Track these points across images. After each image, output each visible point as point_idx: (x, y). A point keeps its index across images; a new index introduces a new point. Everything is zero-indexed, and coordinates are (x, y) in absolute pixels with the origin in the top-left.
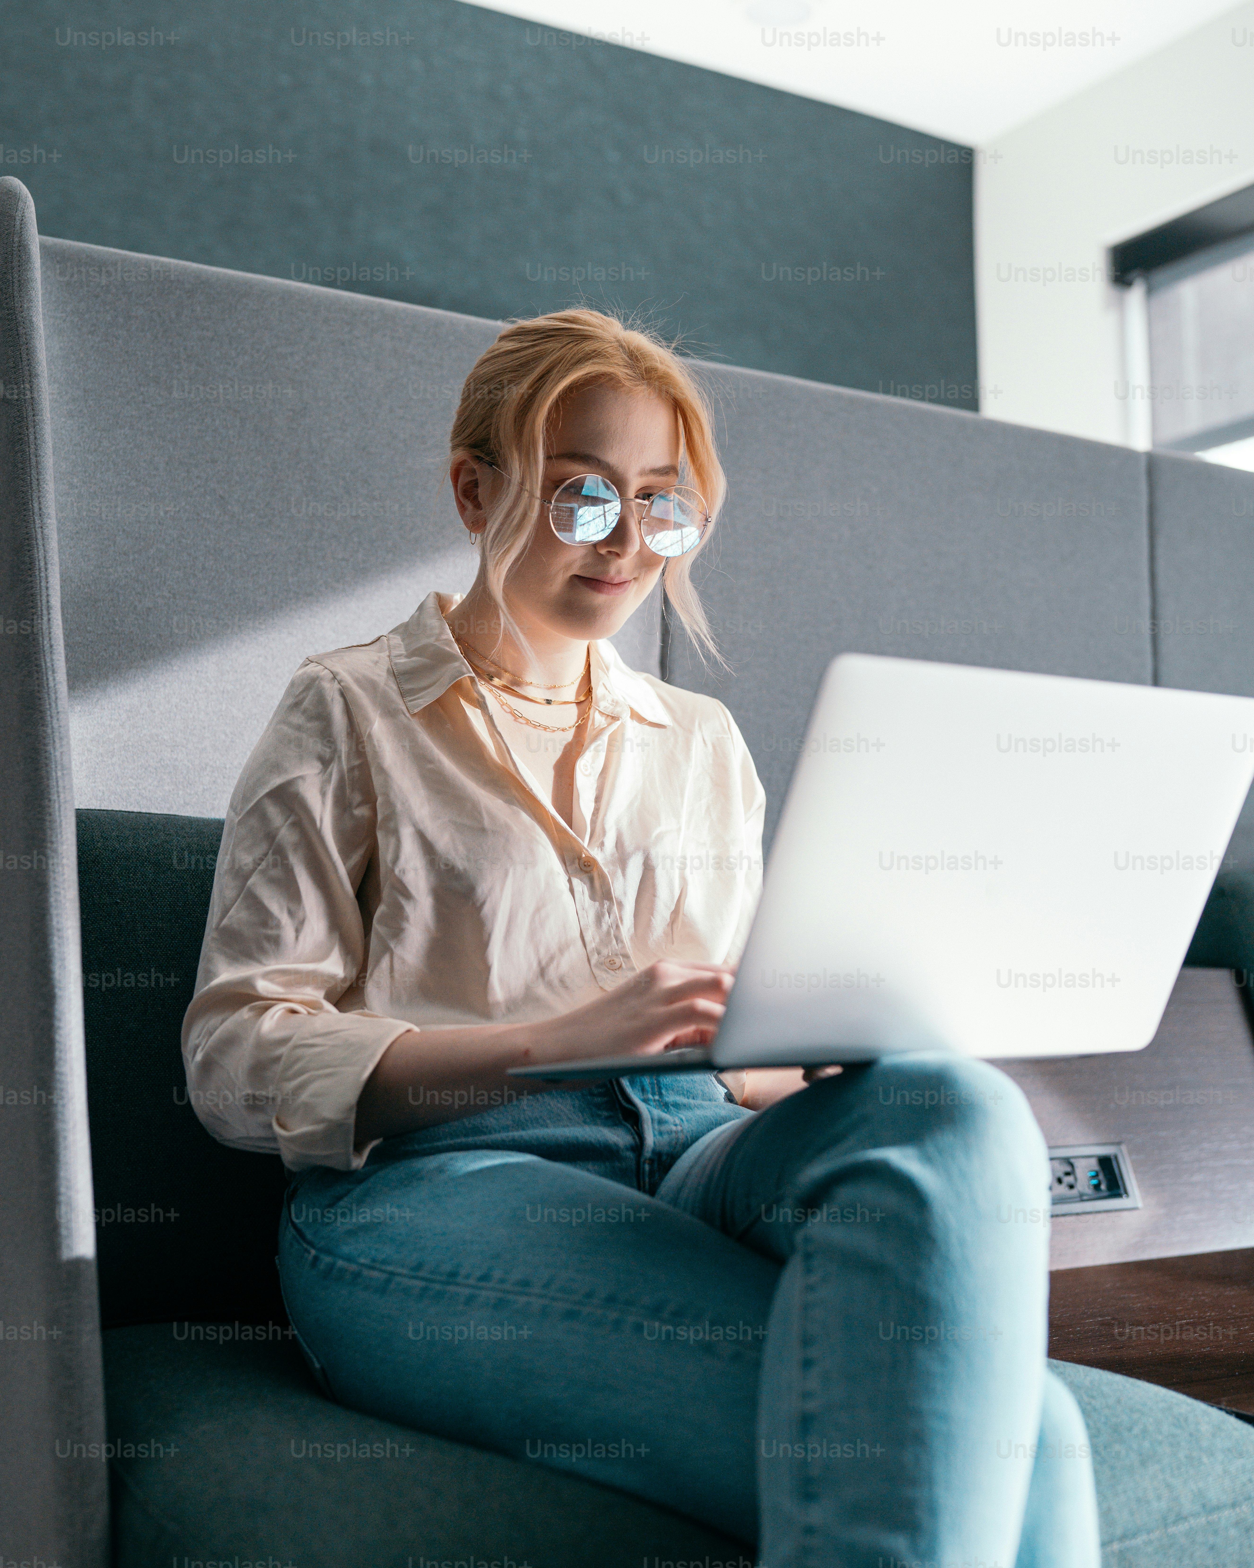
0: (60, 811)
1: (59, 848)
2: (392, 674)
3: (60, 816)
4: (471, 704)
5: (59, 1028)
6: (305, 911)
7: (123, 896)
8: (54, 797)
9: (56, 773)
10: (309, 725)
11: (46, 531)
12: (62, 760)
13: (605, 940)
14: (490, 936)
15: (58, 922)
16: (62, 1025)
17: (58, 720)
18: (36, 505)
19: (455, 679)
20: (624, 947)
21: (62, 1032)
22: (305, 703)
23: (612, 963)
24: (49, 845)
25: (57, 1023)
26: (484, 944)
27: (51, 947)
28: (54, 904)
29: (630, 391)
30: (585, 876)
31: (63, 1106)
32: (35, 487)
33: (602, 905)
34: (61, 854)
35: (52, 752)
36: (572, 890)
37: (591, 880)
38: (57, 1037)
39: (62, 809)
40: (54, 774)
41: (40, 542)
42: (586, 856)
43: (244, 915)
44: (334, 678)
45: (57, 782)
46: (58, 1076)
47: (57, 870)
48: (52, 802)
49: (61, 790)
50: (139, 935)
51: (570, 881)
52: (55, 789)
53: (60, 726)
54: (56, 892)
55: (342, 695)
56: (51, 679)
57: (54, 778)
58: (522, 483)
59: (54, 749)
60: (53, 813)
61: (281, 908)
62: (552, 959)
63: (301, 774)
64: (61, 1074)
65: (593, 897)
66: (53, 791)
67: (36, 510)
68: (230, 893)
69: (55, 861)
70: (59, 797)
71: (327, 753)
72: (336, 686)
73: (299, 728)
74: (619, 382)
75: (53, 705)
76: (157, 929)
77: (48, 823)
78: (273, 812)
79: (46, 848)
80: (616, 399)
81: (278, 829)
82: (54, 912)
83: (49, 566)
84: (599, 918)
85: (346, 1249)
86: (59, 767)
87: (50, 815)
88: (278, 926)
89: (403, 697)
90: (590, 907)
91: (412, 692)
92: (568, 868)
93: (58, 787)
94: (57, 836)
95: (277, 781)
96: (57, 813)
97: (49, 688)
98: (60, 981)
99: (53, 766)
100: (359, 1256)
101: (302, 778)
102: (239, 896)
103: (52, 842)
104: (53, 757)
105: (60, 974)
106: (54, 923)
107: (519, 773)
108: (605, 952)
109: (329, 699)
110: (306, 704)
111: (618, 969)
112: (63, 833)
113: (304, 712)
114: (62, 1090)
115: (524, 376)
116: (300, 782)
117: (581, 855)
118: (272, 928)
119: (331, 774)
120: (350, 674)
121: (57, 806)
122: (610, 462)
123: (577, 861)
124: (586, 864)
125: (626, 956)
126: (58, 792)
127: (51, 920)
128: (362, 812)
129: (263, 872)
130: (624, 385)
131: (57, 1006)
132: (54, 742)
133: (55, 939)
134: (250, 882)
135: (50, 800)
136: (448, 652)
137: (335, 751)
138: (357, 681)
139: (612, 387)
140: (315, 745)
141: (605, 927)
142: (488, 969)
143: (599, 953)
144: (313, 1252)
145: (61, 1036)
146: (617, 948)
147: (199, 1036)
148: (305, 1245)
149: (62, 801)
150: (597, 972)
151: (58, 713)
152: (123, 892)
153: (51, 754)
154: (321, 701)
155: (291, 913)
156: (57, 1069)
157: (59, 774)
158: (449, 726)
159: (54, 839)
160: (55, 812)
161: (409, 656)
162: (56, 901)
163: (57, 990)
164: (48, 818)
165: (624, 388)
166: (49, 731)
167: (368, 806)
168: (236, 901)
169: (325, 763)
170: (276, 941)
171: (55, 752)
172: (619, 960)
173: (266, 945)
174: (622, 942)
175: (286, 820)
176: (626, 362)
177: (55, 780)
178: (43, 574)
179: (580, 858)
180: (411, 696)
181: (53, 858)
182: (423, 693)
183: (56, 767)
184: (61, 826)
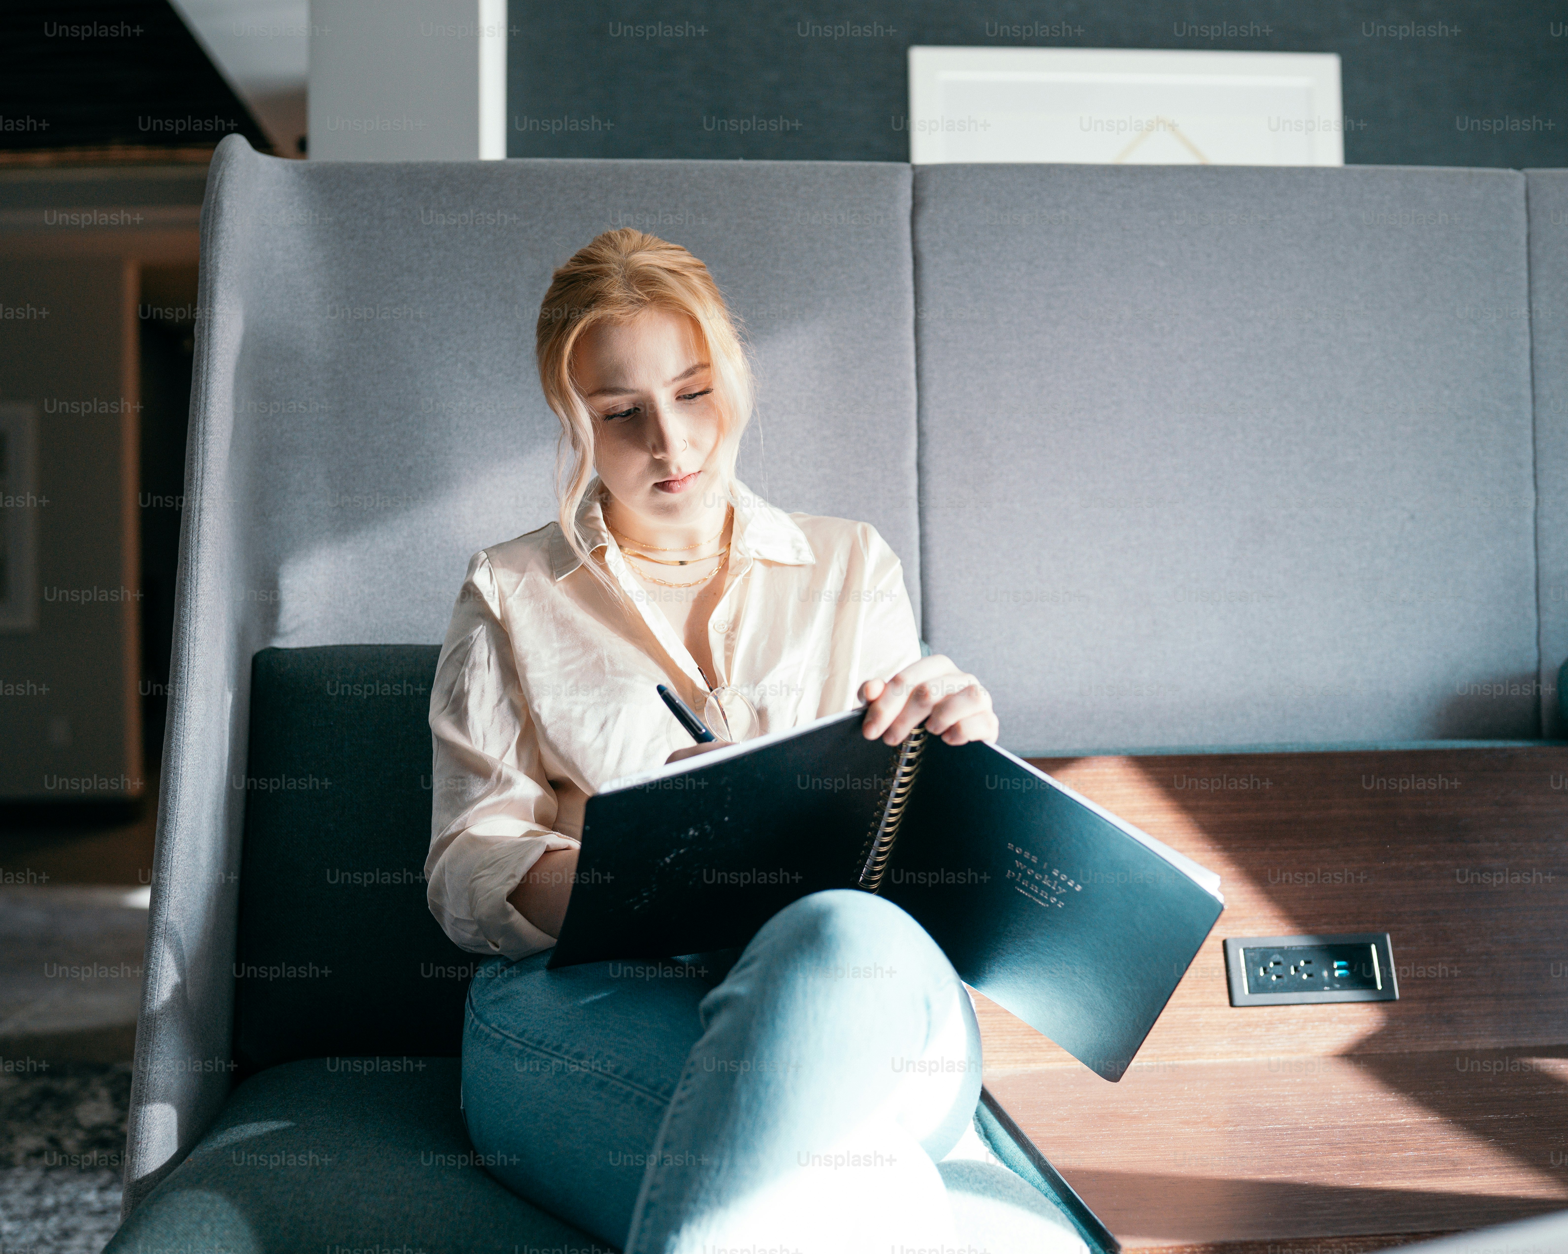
11: (206, 446)
18: (201, 425)
32: (202, 410)
41: (200, 457)
56: (194, 568)
67: (201, 429)
75: (194, 590)
83: (205, 475)
97: (192, 576)
144: (473, 1016)
157: (192, 645)
166: (188, 611)
178: (199, 483)
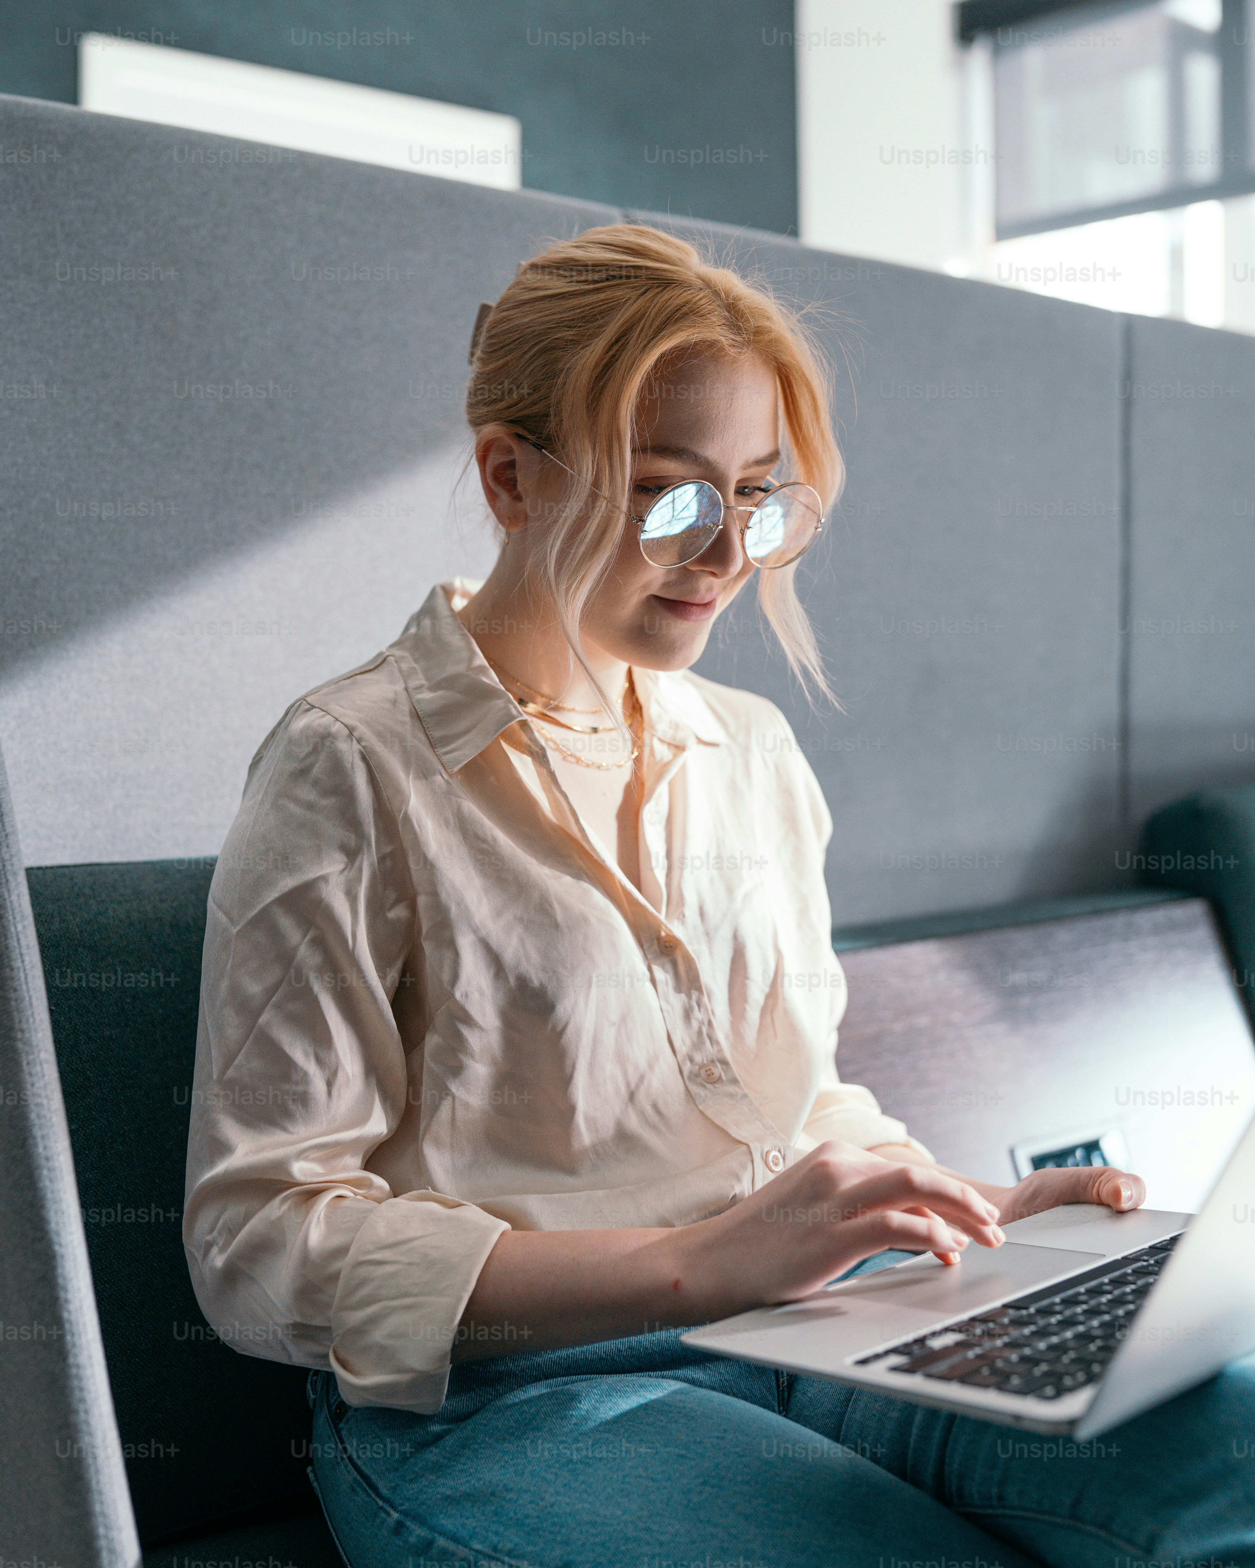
0: (27, 983)
1: (34, 1039)
2: (416, 717)
3: (28, 991)
4: (516, 748)
5: (67, 1301)
6: (337, 1056)
7: (58, 999)
8: (18, 964)
9: (16, 928)
10: (325, 802)
12: (20, 906)
13: (698, 1044)
14: (574, 1067)
15: (45, 1148)
16: (70, 1296)
17: (8, 846)
19: (502, 726)
20: (720, 1050)
21: (72, 1307)
22: (314, 771)
23: (710, 1074)
24: (19, 1035)
25: (62, 1294)
26: (566, 1080)
27: (41, 1185)
28: (37, 1122)
29: (734, 361)
30: (665, 960)
31: (86, 1412)
33: (689, 997)
34: (38, 1046)
35: (7, 896)
36: (653, 981)
37: (674, 964)
38: (65, 1315)
39: (30, 979)
40: (13, 929)
42: (667, 935)
43: (256, 1064)
44: (351, 734)
45: (18, 940)
46: (74, 1371)
47: (34, 1071)
48: (16, 971)
49: (24, 951)
50: (83, 1052)
51: (650, 969)
52: (17, 951)
53: (11, 856)
54: (37, 1105)
55: (364, 758)
57: (14, 935)
58: (596, 483)
59: (8, 890)
60: (19, 988)
61: (306, 1054)
62: (642, 1079)
63: (320, 873)
64: (78, 1367)
65: (678, 989)
66: (15, 954)
68: (233, 1032)
69: (31, 1057)
70: (23, 962)
71: (352, 840)
72: (356, 747)
73: (310, 806)
74: (722, 349)
76: (104, 1039)
77: (13, 1003)
78: (286, 923)
79: (15, 1039)
80: (718, 373)
81: (296, 948)
82: (37, 1133)
84: (687, 1014)
85: (448, 1523)
86: (18, 918)
87: (15, 990)
88: (305, 1077)
89: (433, 748)
90: (677, 1001)
91: (446, 740)
92: (647, 953)
93: (20, 948)
94: (27, 1021)
95: (288, 883)
96: (24, 987)
98: (58, 1234)
99: (11, 918)
100: (471, 1537)
101: (324, 878)
102: (247, 1037)
103: (22, 1031)
104: (9, 905)
105: (57, 1224)
106: (41, 1149)
107: (588, 841)
108: (698, 1058)
109: (349, 766)
110: (316, 771)
111: (717, 1081)
112: (36, 1015)
113: (315, 783)
114: (81, 1389)
115: (594, 336)
116: (322, 885)
117: (660, 932)
118: (296, 1084)
119: (360, 870)
120: (369, 725)
121: (22, 975)
122: (710, 457)
123: (656, 942)
124: (667, 944)
125: (724, 1062)
126: (21, 955)
127: (36, 1145)
128: (397, 913)
129: (278, 1007)
130: (727, 354)
131: (59, 1271)
132: (7, 881)
133: (45, 1172)
134: (262, 1019)
135: (12, 969)
136: (488, 685)
137: (361, 835)
138: (380, 735)
139: (712, 357)
140: (334, 830)
141: (695, 1024)
142: (571, 1110)
143: (691, 1060)
144: (395, 1515)
145: (69, 1312)
146: (712, 1051)
147: (211, 1231)
148: (381, 1503)
149: (28, 967)
150: (693, 1088)
151: (6, 836)
152: (56, 994)
153: (5, 900)
154: (337, 767)
155: (319, 1061)
156: (71, 1360)
158: (492, 779)
159: (25, 1026)
160: (21, 985)
161: (433, 688)
162: (39, 1116)
163: (57, 1248)
164: (12, 995)
165: (727, 358)
167: (405, 903)
168: (244, 1044)
169: (352, 854)
170: (304, 1099)
171: (10, 896)
172: (718, 1070)
173: (292, 1107)
174: (718, 1043)
175: (305, 936)
176: (728, 320)
177: (15, 939)
179: (659, 938)
180: (444, 746)
181: (27, 1053)
182: (461, 741)
183: (14, 918)
184: (31, 1005)
